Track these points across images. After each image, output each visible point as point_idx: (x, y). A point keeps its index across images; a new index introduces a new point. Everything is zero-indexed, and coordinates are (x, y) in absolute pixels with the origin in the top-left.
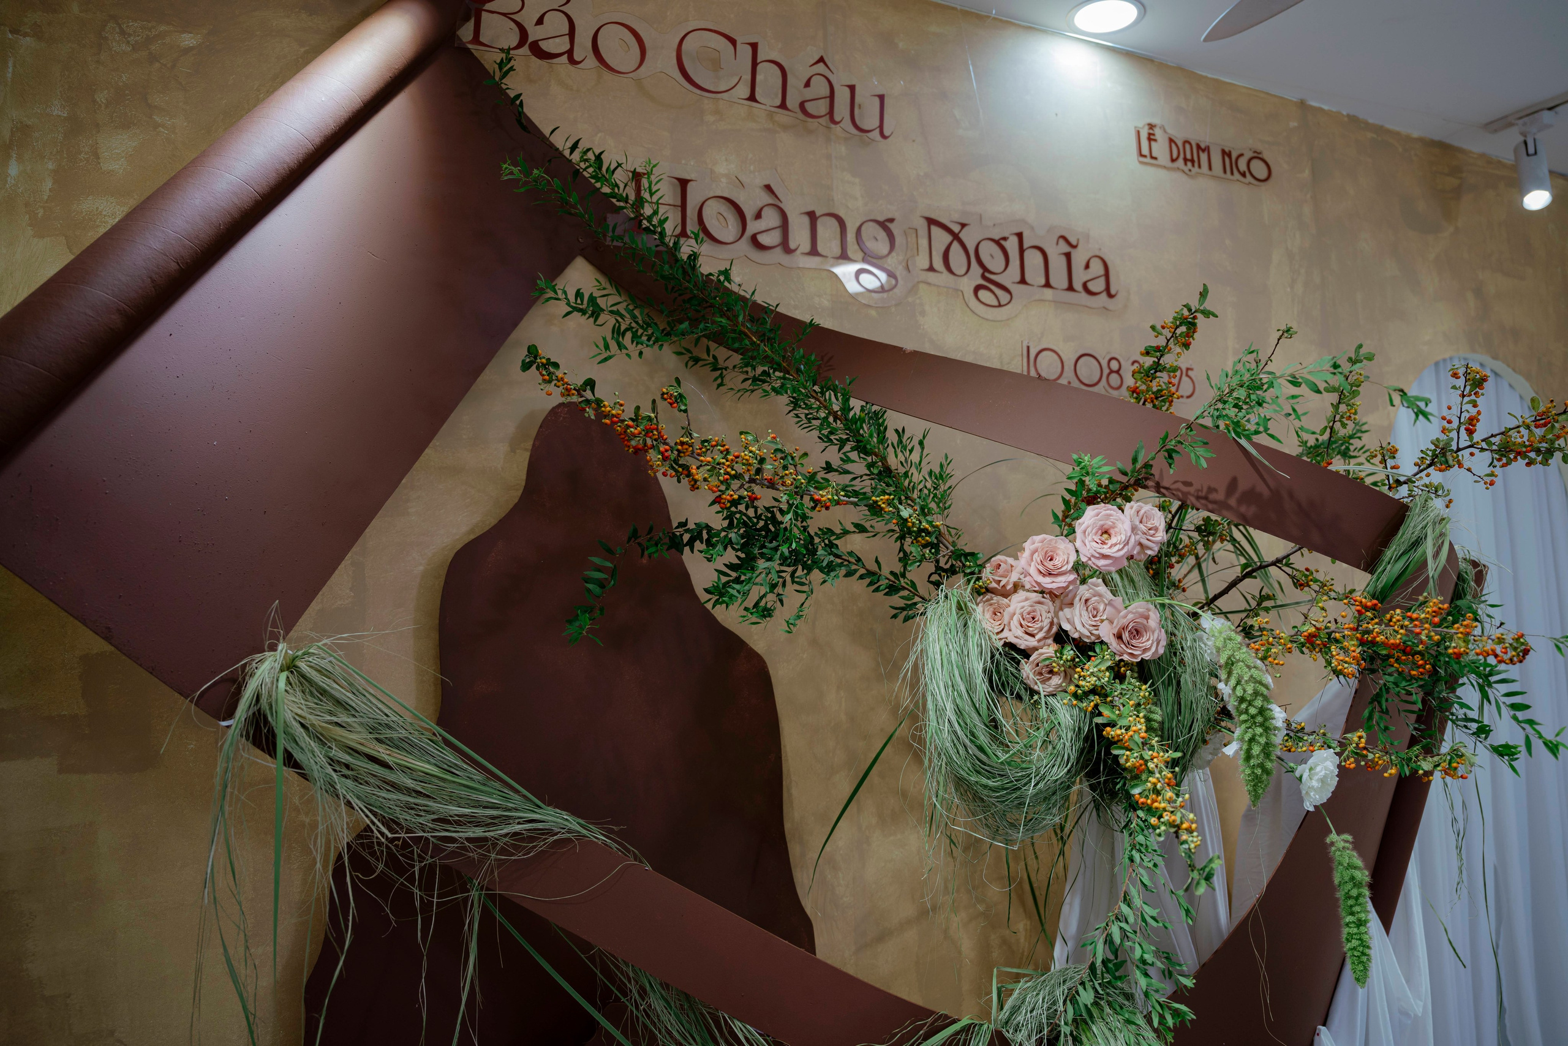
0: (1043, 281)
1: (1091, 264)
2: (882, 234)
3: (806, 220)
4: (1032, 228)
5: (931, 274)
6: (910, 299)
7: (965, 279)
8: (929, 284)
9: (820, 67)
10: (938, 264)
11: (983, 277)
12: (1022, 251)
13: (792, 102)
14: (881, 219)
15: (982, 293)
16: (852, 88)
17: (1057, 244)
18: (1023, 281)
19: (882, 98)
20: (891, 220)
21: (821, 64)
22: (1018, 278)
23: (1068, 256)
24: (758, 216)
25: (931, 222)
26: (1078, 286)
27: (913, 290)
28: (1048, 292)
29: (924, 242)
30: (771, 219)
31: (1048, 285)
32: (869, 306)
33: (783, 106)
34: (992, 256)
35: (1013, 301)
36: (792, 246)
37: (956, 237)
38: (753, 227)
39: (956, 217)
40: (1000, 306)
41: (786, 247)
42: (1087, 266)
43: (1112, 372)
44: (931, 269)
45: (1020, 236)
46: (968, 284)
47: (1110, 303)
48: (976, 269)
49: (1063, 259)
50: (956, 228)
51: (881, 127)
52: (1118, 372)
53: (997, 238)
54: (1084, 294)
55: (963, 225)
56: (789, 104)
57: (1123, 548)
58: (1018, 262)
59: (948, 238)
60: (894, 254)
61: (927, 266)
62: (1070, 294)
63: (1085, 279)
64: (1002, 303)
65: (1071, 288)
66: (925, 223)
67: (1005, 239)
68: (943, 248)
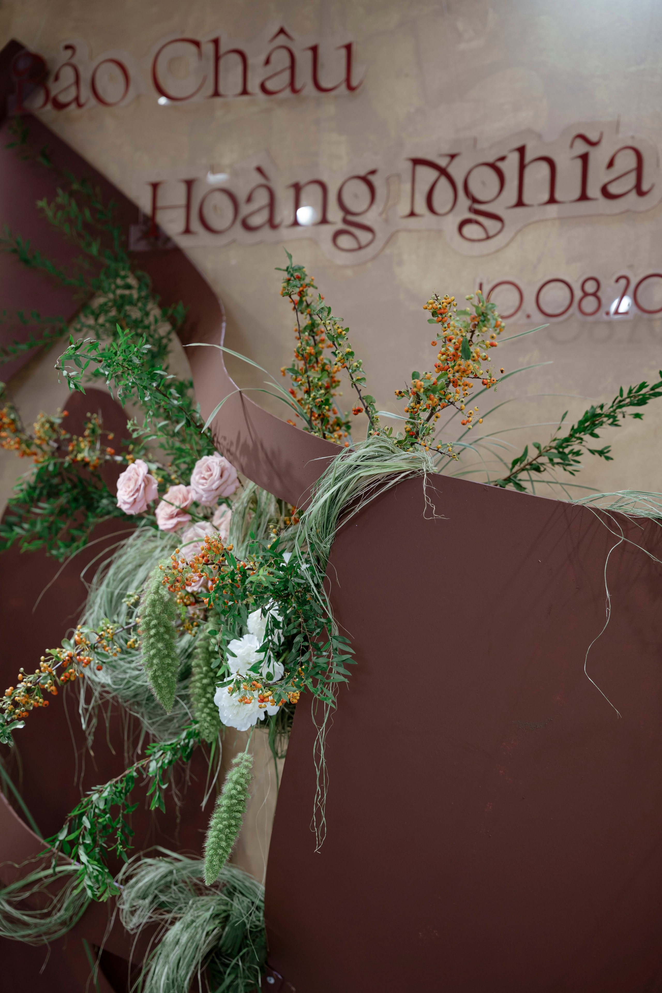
0: (546, 197)
1: (617, 162)
2: (363, 188)
3: (291, 193)
4: (540, 136)
5: (412, 220)
6: (388, 251)
7: (450, 217)
8: (409, 231)
9: (282, 40)
10: (421, 207)
11: (472, 210)
12: (522, 167)
13: (254, 86)
14: (362, 173)
15: (468, 230)
16: (314, 49)
17: (572, 146)
18: (520, 203)
19: (348, 48)
20: (373, 172)
21: (282, 36)
22: (514, 200)
23: (585, 158)
24: (249, 199)
25: (417, 162)
26: (594, 191)
27: (391, 239)
28: (553, 208)
29: (407, 187)
30: (262, 199)
31: (552, 200)
32: (345, 267)
33: (245, 92)
34: (483, 183)
35: (506, 229)
36: (277, 220)
37: (443, 172)
38: (245, 210)
39: (447, 149)
40: (488, 238)
41: (272, 224)
42: (611, 164)
43: (586, 294)
44: (412, 214)
45: (521, 150)
46: (452, 221)
47: (643, 203)
48: (464, 202)
49: (579, 163)
50: (443, 162)
51: (348, 80)
52: (595, 294)
53: (491, 160)
54: (602, 201)
55: (453, 157)
56: (250, 88)
57: (133, 495)
58: (516, 183)
59: (433, 174)
60: (374, 207)
61: (407, 211)
62: (584, 205)
63: (606, 180)
64: (491, 233)
65: (584, 197)
66: (409, 165)
67: (502, 159)
68: (427, 188)
